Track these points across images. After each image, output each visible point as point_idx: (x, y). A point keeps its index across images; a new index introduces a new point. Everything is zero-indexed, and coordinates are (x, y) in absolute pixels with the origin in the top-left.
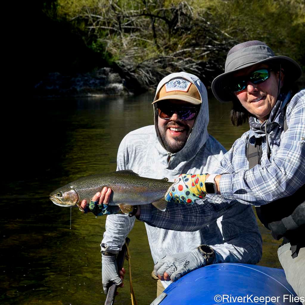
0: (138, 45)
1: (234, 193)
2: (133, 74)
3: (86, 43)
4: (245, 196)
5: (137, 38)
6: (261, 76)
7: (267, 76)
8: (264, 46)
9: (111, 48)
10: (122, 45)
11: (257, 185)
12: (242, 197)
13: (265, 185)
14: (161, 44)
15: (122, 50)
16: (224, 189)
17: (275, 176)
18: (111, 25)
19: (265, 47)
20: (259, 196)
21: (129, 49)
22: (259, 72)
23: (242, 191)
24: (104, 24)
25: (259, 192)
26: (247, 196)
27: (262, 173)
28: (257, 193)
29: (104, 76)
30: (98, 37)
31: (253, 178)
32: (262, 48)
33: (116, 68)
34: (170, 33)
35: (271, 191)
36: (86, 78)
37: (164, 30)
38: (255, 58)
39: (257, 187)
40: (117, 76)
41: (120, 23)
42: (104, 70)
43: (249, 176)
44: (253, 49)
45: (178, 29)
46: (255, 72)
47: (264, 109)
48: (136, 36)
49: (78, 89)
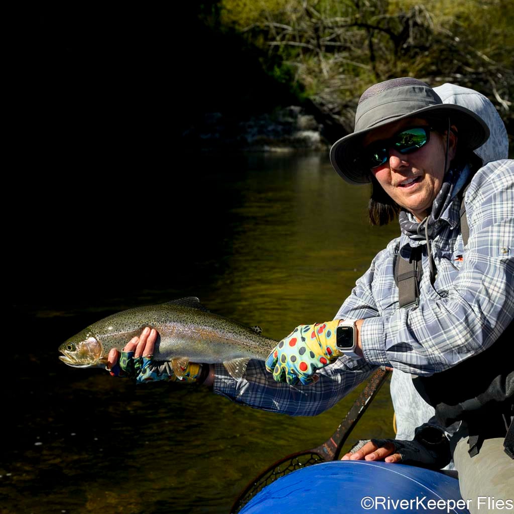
0: (346, 72)
1: (387, 351)
2: (336, 117)
3: (264, 67)
4: (407, 355)
5: (345, 61)
6: (415, 139)
7: (425, 140)
8: (420, 86)
9: (304, 76)
10: (321, 71)
11: (429, 336)
12: (402, 358)
13: (445, 336)
14: (381, 71)
15: (321, 79)
16: (370, 342)
17: (464, 321)
18: (304, 40)
19: (423, 88)
20: (433, 356)
21: (332, 77)
22: (410, 133)
23: (402, 347)
24: (293, 38)
25: (433, 348)
26: (411, 356)
27: (438, 314)
28: (430, 350)
29: (290, 120)
30: (284, 57)
31: (422, 323)
32: (417, 90)
33: (309, 107)
34: (396, 53)
35: (456, 346)
36: (262, 122)
37: (387, 48)
38: (402, 108)
39: (431, 340)
40: (311, 120)
41: (318, 38)
42: (291, 111)
43: (416, 319)
44: (399, 92)
45: (409, 48)
46: (404, 133)
47: (420, 198)
48: (344, 58)
49: (250, 139)
